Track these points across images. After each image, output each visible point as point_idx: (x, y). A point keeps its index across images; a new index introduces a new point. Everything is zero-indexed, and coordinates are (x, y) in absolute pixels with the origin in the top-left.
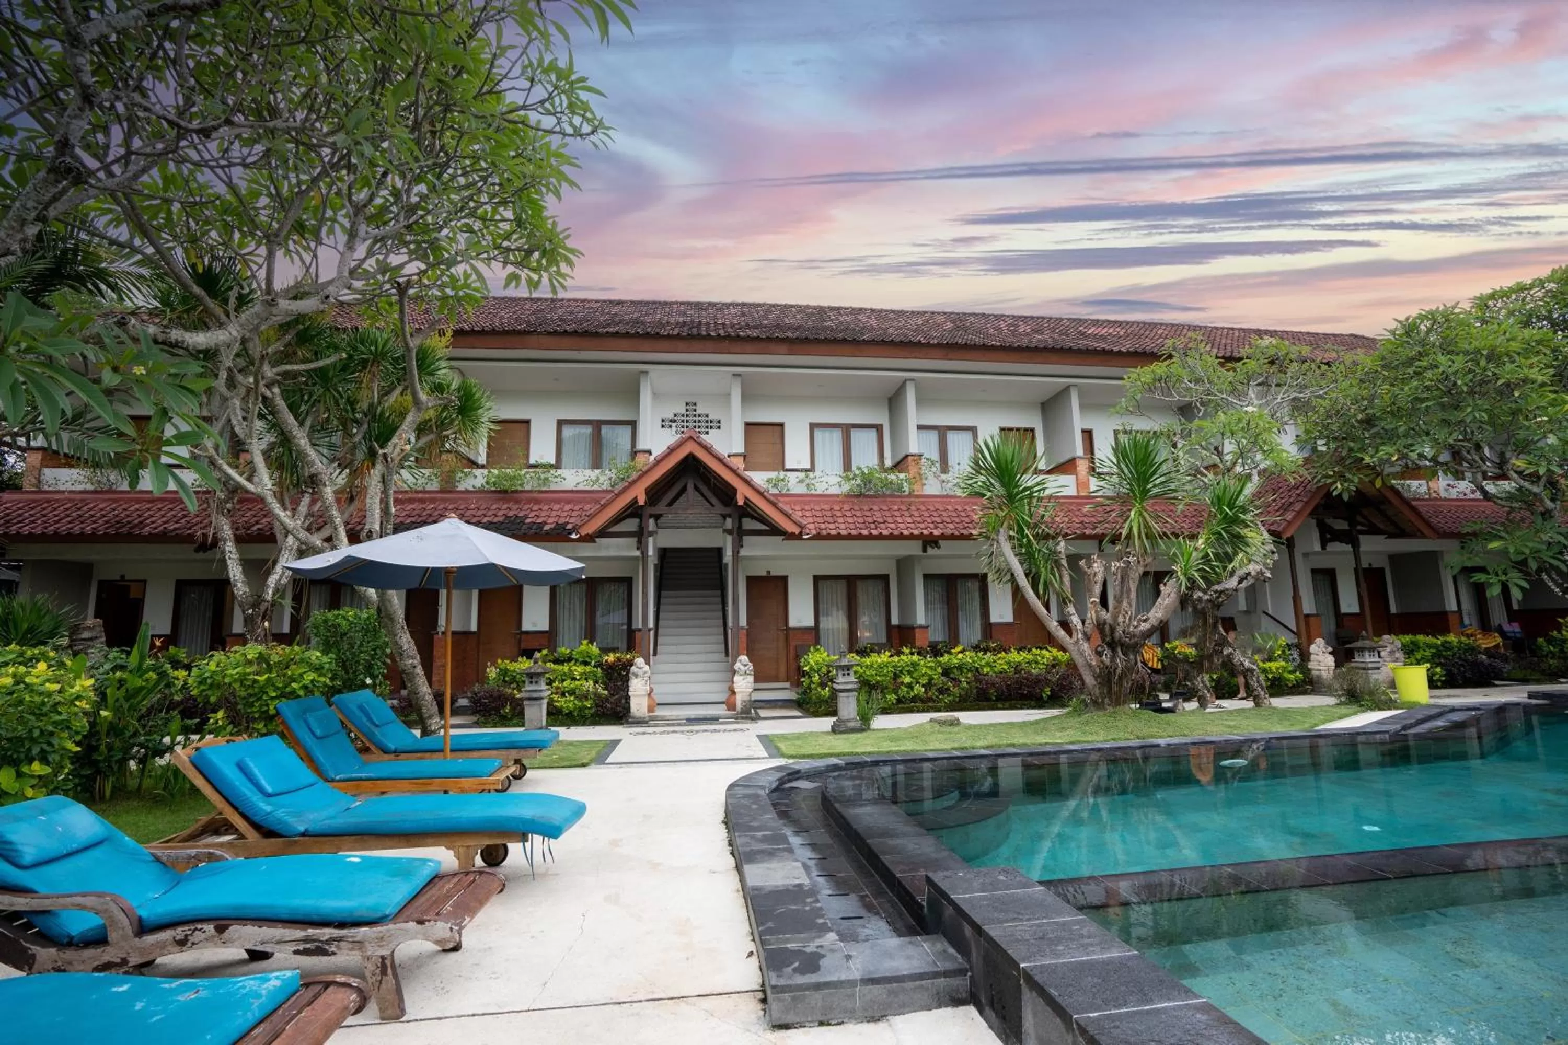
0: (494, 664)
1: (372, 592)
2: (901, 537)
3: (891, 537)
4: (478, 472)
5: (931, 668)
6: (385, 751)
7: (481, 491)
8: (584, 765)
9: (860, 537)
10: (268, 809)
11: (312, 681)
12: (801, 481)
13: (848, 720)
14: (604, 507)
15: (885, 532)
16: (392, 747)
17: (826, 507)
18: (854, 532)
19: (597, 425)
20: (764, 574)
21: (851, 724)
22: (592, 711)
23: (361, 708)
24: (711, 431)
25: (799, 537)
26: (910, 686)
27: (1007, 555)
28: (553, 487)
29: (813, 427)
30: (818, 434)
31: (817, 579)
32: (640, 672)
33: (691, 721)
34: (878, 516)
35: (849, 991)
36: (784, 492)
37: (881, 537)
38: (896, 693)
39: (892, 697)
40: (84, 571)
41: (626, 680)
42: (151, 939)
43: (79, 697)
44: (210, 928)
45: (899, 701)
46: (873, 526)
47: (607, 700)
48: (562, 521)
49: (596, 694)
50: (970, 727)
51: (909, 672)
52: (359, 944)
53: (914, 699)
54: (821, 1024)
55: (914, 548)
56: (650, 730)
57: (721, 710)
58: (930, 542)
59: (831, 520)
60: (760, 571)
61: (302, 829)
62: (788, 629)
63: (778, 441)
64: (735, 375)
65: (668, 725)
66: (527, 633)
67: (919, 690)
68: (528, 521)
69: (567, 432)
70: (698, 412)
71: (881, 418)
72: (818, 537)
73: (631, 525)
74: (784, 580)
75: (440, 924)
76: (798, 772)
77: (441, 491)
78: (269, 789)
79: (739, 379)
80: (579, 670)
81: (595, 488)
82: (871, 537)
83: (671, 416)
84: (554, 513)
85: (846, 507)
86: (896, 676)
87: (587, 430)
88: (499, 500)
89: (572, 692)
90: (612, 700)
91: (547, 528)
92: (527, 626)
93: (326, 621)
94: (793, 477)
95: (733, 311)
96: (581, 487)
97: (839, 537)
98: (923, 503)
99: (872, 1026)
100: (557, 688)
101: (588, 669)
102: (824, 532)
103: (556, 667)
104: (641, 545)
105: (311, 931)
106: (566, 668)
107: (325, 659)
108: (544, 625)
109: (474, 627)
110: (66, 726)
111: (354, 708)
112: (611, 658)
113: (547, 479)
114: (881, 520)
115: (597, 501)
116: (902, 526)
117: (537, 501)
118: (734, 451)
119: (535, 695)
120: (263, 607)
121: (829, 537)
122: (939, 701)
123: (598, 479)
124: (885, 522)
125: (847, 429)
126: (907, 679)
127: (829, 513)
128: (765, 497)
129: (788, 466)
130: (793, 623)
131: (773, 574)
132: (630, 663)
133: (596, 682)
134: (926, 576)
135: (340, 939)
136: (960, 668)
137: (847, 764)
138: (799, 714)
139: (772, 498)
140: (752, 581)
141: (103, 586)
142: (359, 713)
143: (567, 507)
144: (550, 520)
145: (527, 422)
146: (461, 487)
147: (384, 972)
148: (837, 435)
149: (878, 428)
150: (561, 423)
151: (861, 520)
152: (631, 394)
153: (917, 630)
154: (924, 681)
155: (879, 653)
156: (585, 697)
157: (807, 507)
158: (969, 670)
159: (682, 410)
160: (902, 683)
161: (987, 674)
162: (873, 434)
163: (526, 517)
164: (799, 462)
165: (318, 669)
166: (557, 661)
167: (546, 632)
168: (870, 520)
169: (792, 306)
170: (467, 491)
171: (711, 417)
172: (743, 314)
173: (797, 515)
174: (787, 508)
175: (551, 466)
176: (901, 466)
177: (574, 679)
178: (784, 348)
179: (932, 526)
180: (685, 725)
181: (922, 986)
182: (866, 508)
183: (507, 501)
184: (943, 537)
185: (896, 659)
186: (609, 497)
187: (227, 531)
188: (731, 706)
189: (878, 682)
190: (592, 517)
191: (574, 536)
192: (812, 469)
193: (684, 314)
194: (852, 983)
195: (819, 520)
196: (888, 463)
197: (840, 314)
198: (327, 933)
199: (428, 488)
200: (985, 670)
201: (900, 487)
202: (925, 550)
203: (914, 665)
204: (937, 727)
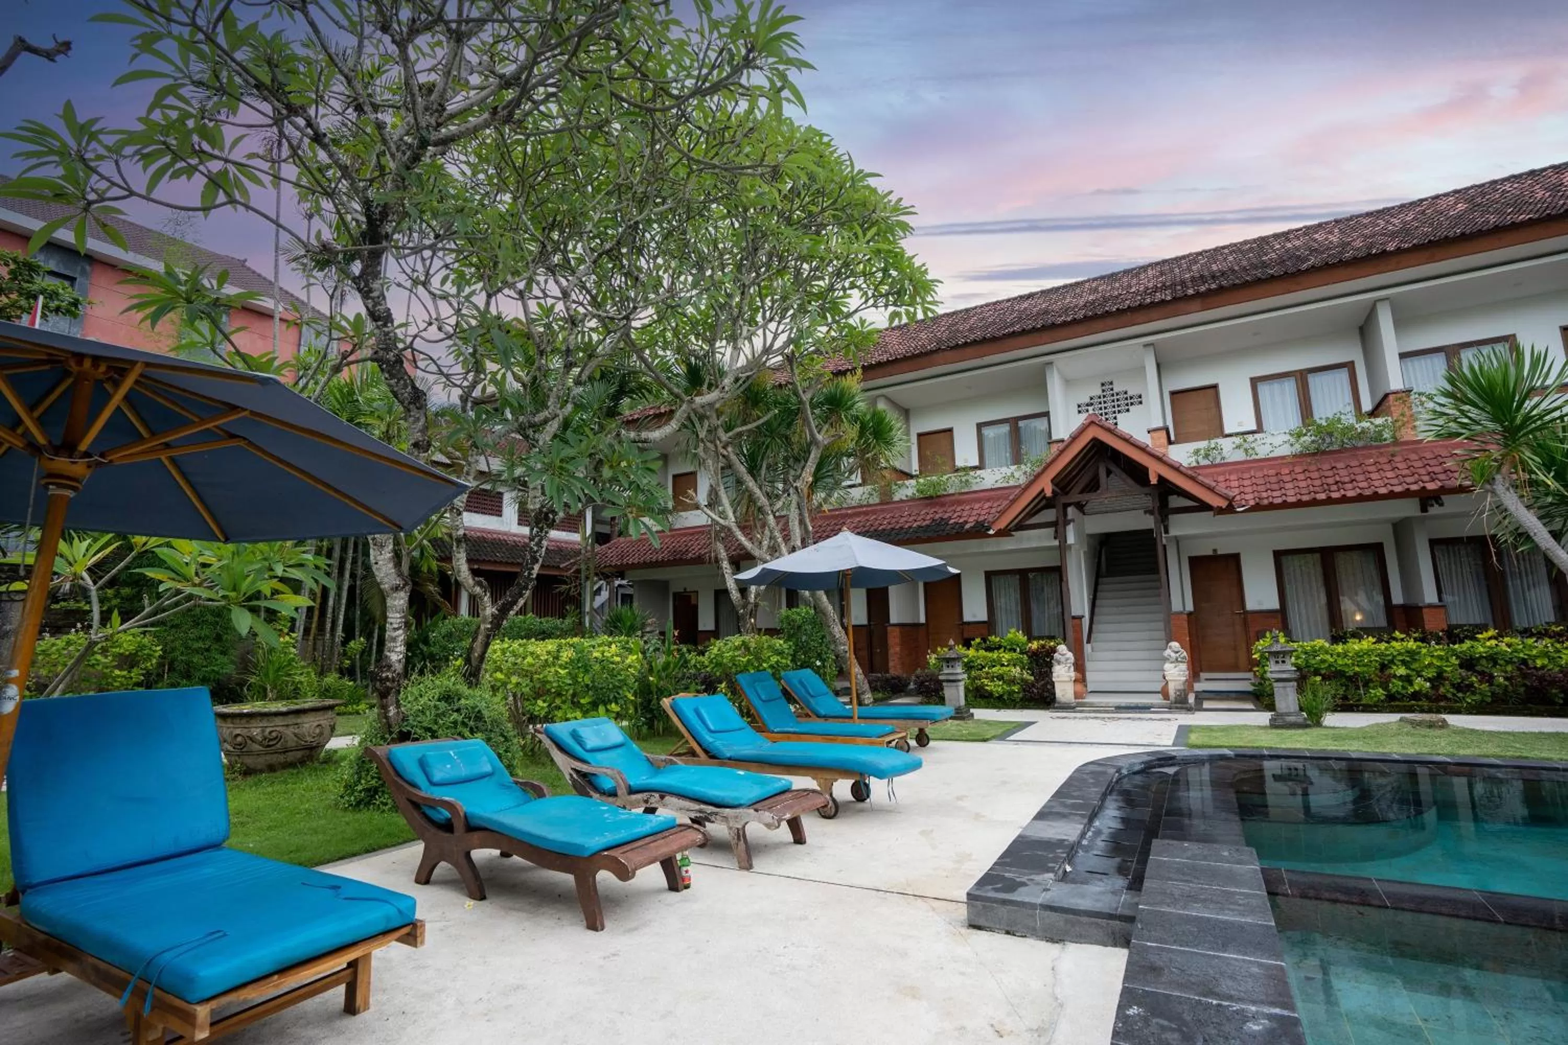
0: (934, 652)
1: (807, 593)
2: (1376, 497)
3: (1360, 498)
4: (913, 482)
5: (1440, 658)
6: (819, 716)
7: (912, 499)
8: (985, 740)
9: (1314, 503)
10: (711, 740)
11: (777, 662)
12: (1238, 447)
13: (1288, 714)
14: (1013, 501)
15: (1350, 494)
16: (823, 712)
17: (1272, 472)
18: (1305, 498)
19: (1014, 422)
20: (1210, 553)
21: (1292, 719)
22: (1021, 695)
23: (801, 683)
24: (1131, 408)
25: (1230, 509)
26: (1408, 680)
27: (1512, 508)
28: (975, 488)
29: (1255, 382)
30: (1263, 389)
31: (1279, 556)
32: (1063, 659)
33: (1119, 709)
34: (1344, 476)
35: (1030, 912)
36: (1218, 461)
37: (1344, 500)
38: (1385, 688)
39: (1380, 693)
40: (662, 587)
41: (1050, 666)
42: (634, 797)
43: (630, 666)
44: (657, 795)
45: (1391, 697)
46: (1334, 488)
47: (1033, 686)
48: (982, 518)
49: (1022, 680)
50: (1462, 732)
51: (1404, 662)
52: (725, 819)
53: (1416, 696)
54: (1008, 933)
55: (1410, 508)
56: (1078, 715)
57: (1157, 699)
58: (1427, 499)
59: (1276, 486)
60: (1205, 550)
61: (728, 755)
62: (1246, 613)
63: (1213, 405)
64: (1146, 345)
65: (1094, 711)
66: (969, 623)
67: (1420, 684)
68: (952, 521)
69: (988, 432)
70: (1116, 390)
71: (1354, 354)
72: (1257, 508)
73: (1049, 515)
74: (1235, 559)
75: (767, 814)
76: (1173, 758)
77: (881, 504)
78: (712, 728)
79: (1151, 348)
80: (1006, 656)
81: (1012, 483)
82: (1329, 501)
83: (1087, 400)
84: (975, 512)
85: (1298, 469)
86: (1383, 667)
87: (1005, 429)
88: (927, 505)
89: (1000, 677)
90: (1039, 685)
91: (967, 526)
92: (967, 617)
93: (787, 617)
94: (1227, 445)
95: (1150, 272)
96: (999, 485)
97: (1285, 505)
98: (1414, 451)
99: (1049, 944)
100: (987, 673)
101: (1015, 655)
102: (1266, 502)
103: (990, 655)
104: (1060, 535)
105: (703, 807)
106: (995, 655)
107: (785, 646)
108: (983, 616)
109: (922, 620)
110: (624, 682)
111: (795, 682)
112: (1034, 645)
113: (967, 481)
114: (1347, 479)
115: (1006, 499)
116: (1376, 483)
117: (960, 503)
118: (1154, 426)
119: (951, 678)
120: (750, 607)
121: (1272, 507)
122: (1460, 700)
123: (1012, 475)
124: (1352, 481)
125: (1302, 377)
126: (1402, 671)
127: (1274, 480)
128: (1181, 473)
129: (1227, 431)
130: (1251, 605)
131: (1219, 553)
132: (1054, 650)
133: (1022, 668)
134: (1434, 543)
135: (716, 814)
136: (1493, 659)
137: (1237, 755)
138: (1252, 707)
139: (1190, 472)
140: (1197, 563)
141: (676, 595)
142: (799, 686)
143: (987, 505)
144: (971, 519)
145: (950, 431)
146: (896, 498)
147: (739, 839)
148: (1289, 388)
149: (1350, 366)
150: (980, 426)
151: (1317, 483)
152: (1038, 386)
153: (1425, 610)
154: (1431, 673)
155: (1360, 638)
156: (1012, 681)
157: (1246, 476)
158: (1509, 662)
159: (1099, 392)
160: (1395, 676)
161: (1543, 667)
162: (1343, 376)
163: (950, 518)
164: (1240, 424)
165: (780, 653)
166: (989, 649)
167: (984, 622)
168: (1331, 481)
169: (1224, 248)
170: (902, 501)
171: (1130, 393)
172: (1162, 274)
173: (1221, 488)
174: (1207, 481)
175: (975, 468)
176: (1383, 407)
177: (1003, 665)
178: (1197, 304)
179: (1426, 478)
180: (1112, 712)
181: (1097, 924)
182: (1326, 466)
183: (936, 504)
184: (1443, 490)
185: (1383, 646)
186: (1017, 491)
187: (723, 554)
188: (1166, 696)
189: (1356, 674)
190: (1002, 513)
191: (991, 532)
192: (1260, 429)
193: (1096, 290)
194: (1033, 906)
195: (1259, 488)
196: (1367, 406)
197: (1289, 240)
198: (710, 809)
199: (871, 501)
200: (1539, 663)
201: (1379, 436)
202: (1424, 509)
203: (1411, 653)
204: (1408, 728)
